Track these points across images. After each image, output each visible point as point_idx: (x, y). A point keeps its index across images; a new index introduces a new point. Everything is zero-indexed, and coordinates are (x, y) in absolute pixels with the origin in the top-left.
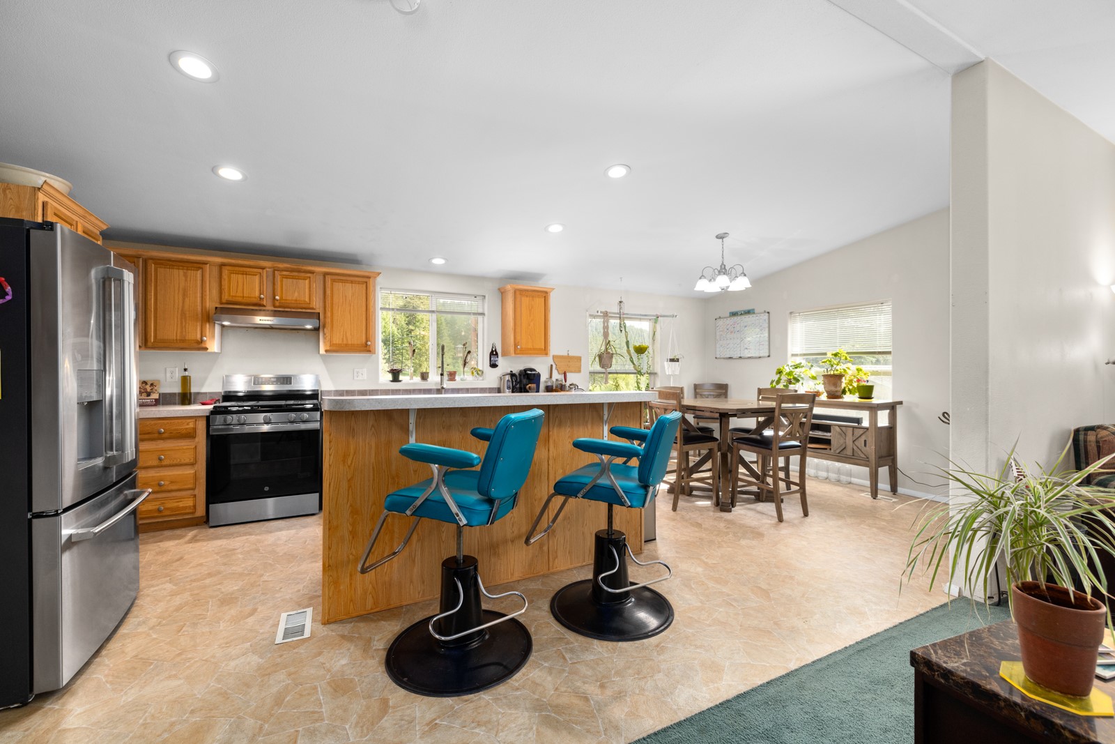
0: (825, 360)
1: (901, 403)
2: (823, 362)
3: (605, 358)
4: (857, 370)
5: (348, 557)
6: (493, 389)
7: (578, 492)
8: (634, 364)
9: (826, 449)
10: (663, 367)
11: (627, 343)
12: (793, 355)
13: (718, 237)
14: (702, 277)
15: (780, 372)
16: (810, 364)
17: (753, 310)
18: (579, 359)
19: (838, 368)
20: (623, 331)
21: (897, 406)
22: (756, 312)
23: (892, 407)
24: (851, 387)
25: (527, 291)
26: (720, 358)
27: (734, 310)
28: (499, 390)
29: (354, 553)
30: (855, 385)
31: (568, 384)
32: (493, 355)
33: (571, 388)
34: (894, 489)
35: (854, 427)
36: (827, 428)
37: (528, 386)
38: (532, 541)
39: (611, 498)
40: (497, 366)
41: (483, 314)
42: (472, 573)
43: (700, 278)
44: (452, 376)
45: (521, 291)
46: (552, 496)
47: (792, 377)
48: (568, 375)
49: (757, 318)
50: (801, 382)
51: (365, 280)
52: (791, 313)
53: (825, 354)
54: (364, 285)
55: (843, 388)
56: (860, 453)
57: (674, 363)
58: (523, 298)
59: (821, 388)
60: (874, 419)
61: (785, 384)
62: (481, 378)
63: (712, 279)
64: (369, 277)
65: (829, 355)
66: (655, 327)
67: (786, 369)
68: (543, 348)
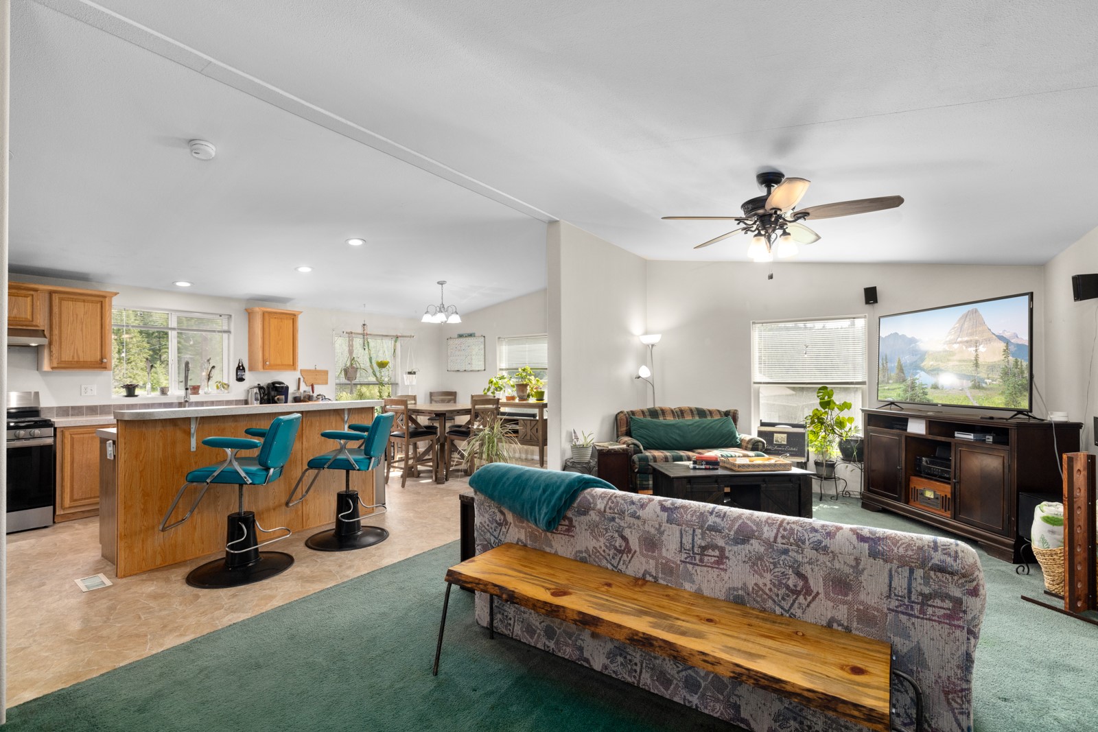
2: (517, 375)
3: (350, 372)
4: (536, 381)
5: (141, 528)
6: (240, 401)
7: (325, 464)
8: (376, 376)
9: (516, 437)
10: (403, 378)
11: (370, 359)
12: (501, 369)
13: (438, 283)
14: (427, 312)
15: (491, 382)
16: (509, 377)
17: (474, 334)
18: (326, 372)
19: (525, 379)
20: (367, 349)
22: (476, 335)
24: (532, 393)
25: (276, 313)
26: (450, 371)
27: (461, 333)
28: (246, 402)
29: (145, 524)
30: (534, 391)
31: (315, 395)
32: (240, 369)
33: (319, 399)
35: (531, 420)
36: (517, 422)
37: (276, 398)
38: (291, 505)
39: (347, 467)
40: (244, 380)
41: (229, 332)
42: (252, 519)
44: (195, 389)
45: (270, 313)
46: (307, 470)
47: (497, 386)
48: (315, 386)
49: (477, 340)
50: (503, 390)
51: (101, 299)
52: (499, 338)
53: (518, 369)
54: (99, 305)
55: (528, 393)
56: (534, 437)
57: (411, 375)
58: (272, 320)
59: (515, 394)
60: (541, 414)
61: (493, 391)
62: (226, 391)
63: (435, 314)
64: (105, 297)
65: (520, 370)
66: (395, 346)
67: (494, 380)
68: (292, 364)
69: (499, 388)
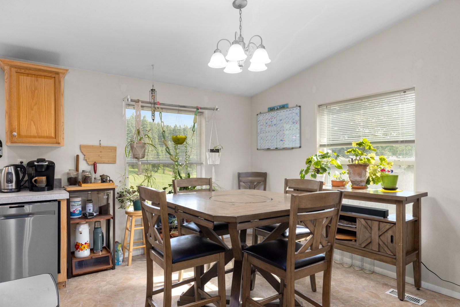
0: (350, 150)
1: (425, 194)
2: (348, 152)
4: (381, 159)
8: (170, 154)
9: (351, 240)
12: (321, 146)
14: (217, 50)
15: (309, 162)
16: (336, 154)
17: (287, 104)
18: (114, 149)
19: (363, 157)
21: (422, 198)
22: (290, 106)
23: (417, 200)
24: (374, 177)
26: (261, 149)
30: (379, 174)
34: (418, 285)
35: (380, 221)
36: (353, 220)
37: (34, 179)
43: (215, 52)
47: (319, 167)
48: (99, 167)
49: (291, 112)
50: (327, 172)
52: (319, 106)
53: (351, 144)
55: (367, 178)
56: (386, 249)
57: (213, 153)
58: (22, 77)
59: (346, 177)
60: (401, 214)
61: (313, 173)
65: (354, 145)
67: (315, 159)
68: (53, 135)
69: (321, 170)
